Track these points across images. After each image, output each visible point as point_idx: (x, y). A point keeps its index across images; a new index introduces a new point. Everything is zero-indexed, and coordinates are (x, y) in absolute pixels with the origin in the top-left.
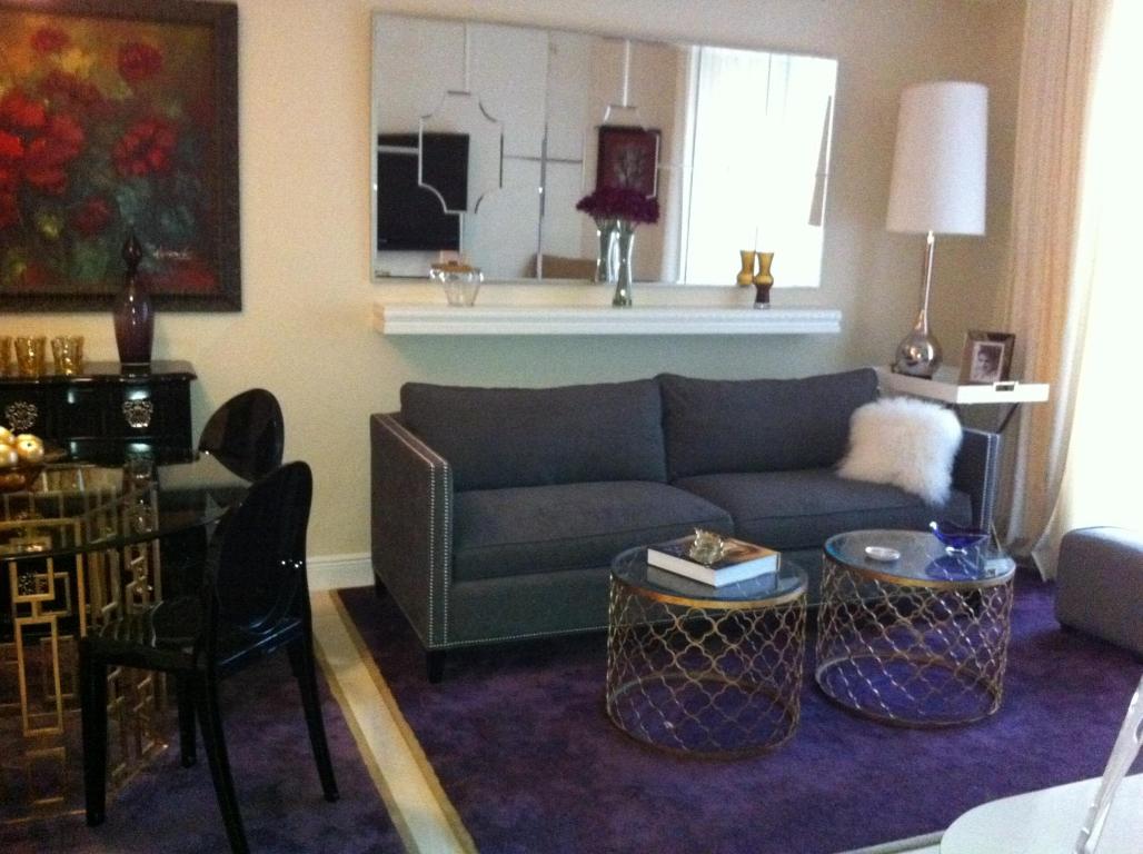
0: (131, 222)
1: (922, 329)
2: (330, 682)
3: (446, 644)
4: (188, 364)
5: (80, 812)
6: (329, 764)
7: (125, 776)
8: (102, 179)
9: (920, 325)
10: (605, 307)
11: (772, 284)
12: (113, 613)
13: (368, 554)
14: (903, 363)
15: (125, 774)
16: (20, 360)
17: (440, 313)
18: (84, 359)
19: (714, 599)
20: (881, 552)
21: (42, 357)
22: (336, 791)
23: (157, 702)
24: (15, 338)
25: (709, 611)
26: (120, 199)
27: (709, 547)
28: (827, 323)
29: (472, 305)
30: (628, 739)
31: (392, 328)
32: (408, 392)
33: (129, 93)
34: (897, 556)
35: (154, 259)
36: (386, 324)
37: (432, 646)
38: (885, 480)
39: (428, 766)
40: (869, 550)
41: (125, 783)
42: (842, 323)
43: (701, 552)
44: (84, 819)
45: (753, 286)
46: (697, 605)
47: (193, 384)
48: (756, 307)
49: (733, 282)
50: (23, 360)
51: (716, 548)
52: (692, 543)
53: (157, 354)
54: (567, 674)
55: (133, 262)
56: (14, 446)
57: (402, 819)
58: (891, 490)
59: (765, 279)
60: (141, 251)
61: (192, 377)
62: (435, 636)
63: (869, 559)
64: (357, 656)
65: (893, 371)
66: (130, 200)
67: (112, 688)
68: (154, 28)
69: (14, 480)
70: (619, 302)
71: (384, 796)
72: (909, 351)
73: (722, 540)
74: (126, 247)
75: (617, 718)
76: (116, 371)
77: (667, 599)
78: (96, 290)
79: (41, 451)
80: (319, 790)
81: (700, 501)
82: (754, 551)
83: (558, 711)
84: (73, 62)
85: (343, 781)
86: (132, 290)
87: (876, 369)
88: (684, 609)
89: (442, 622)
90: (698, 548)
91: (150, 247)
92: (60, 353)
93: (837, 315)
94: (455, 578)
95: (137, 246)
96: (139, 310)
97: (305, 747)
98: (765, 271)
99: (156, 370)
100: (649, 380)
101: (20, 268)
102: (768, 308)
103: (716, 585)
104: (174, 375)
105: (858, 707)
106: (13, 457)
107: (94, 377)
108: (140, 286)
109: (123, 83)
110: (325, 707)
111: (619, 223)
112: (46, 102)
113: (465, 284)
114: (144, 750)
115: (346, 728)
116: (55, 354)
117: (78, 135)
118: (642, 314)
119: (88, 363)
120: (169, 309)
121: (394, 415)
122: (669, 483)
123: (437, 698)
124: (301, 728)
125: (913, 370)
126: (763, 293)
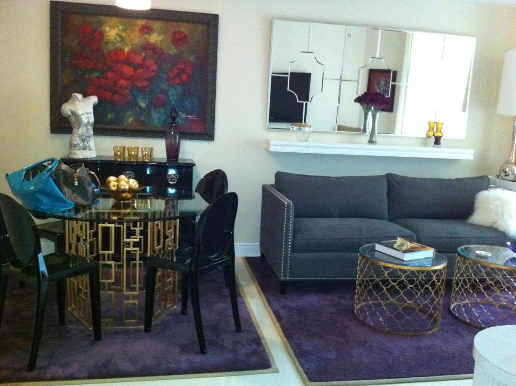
0: (174, 103)
1: (512, 160)
2: (241, 290)
3: (288, 279)
4: (193, 160)
5: (142, 327)
6: (239, 320)
7: (160, 315)
8: (163, 86)
9: (511, 157)
10: (365, 144)
11: (442, 137)
12: (160, 249)
13: (259, 244)
14: (502, 174)
15: (159, 315)
16: (129, 155)
17: (293, 144)
18: (153, 157)
19: (403, 265)
20: (483, 253)
21: (137, 155)
22: (240, 328)
23: (174, 288)
24: (127, 147)
25: (401, 270)
26: (170, 94)
27: (403, 245)
28: (467, 155)
29: (307, 141)
30: (363, 323)
31: (272, 149)
32: (279, 176)
33: (175, 51)
34: (490, 255)
35: (182, 118)
36: (271, 147)
37: (282, 278)
38: (489, 225)
39: (277, 324)
40: (477, 252)
41: (159, 318)
42: (474, 155)
43: (399, 246)
44: (143, 329)
45: (433, 137)
46: (395, 267)
47: (194, 167)
48: (434, 147)
49: (424, 136)
50: (130, 155)
51: (406, 245)
52: (395, 242)
53: (180, 156)
54: (339, 296)
55: (174, 119)
56: (128, 182)
57: (266, 342)
58: (492, 229)
59: (438, 134)
60: (177, 115)
61: (193, 165)
62: (284, 275)
63: (478, 256)
64: (251, 282)
65: (498, 178)
66: (173, 94)
67: (157, 279)
68: (186, 25)
69: (127, 196)
70: (371, 142)
71: (259, 333)
72: (506, 169)
73: (410, 242)
74: (171, 112)
75: (359, 315)
76: (165, 161)
77: (383, 264)
78: (159, 129)
79: (137, 186)
80: (234, 328)
81: (402, 228)
82: (423, 247)
83: (334, 310)
84: (154, 38)
85: (243, 326)
86: (173, 130)
87: (489, 177)
88: (389, 268)
89: (287, 269)
90: (398, 245)
91: (180, 113)
92: (144, 153)
93: (473, 151)
94: (293, 251)
95: (176, 113)
96: (175, 138)
97: (230, 312)
98: (439, 131)
99: (180, 161)
100: (383, 176)
101: (131, 119)
102: (440, 147)
103: (405, 260)
104: (187, 164)
105: (468, 321)
106: (127, 187)
107: (157, 162)
108: (176, 128)
109: (173, 47)
110: (238, 299)
111: (372, 108)
112: (144, 54)
113: (304, 132)
114: (167, 307)
115: (246, 307)
116: (142, 153)
117: (155, 67)
118: (381, 147)
119: (155, 158)
120: (186, 139)
121: (272, 185)
122: (390, 221)
123: (283, 300)
124: (229, 305)
125: (507, 178)
126: (437, 141)
